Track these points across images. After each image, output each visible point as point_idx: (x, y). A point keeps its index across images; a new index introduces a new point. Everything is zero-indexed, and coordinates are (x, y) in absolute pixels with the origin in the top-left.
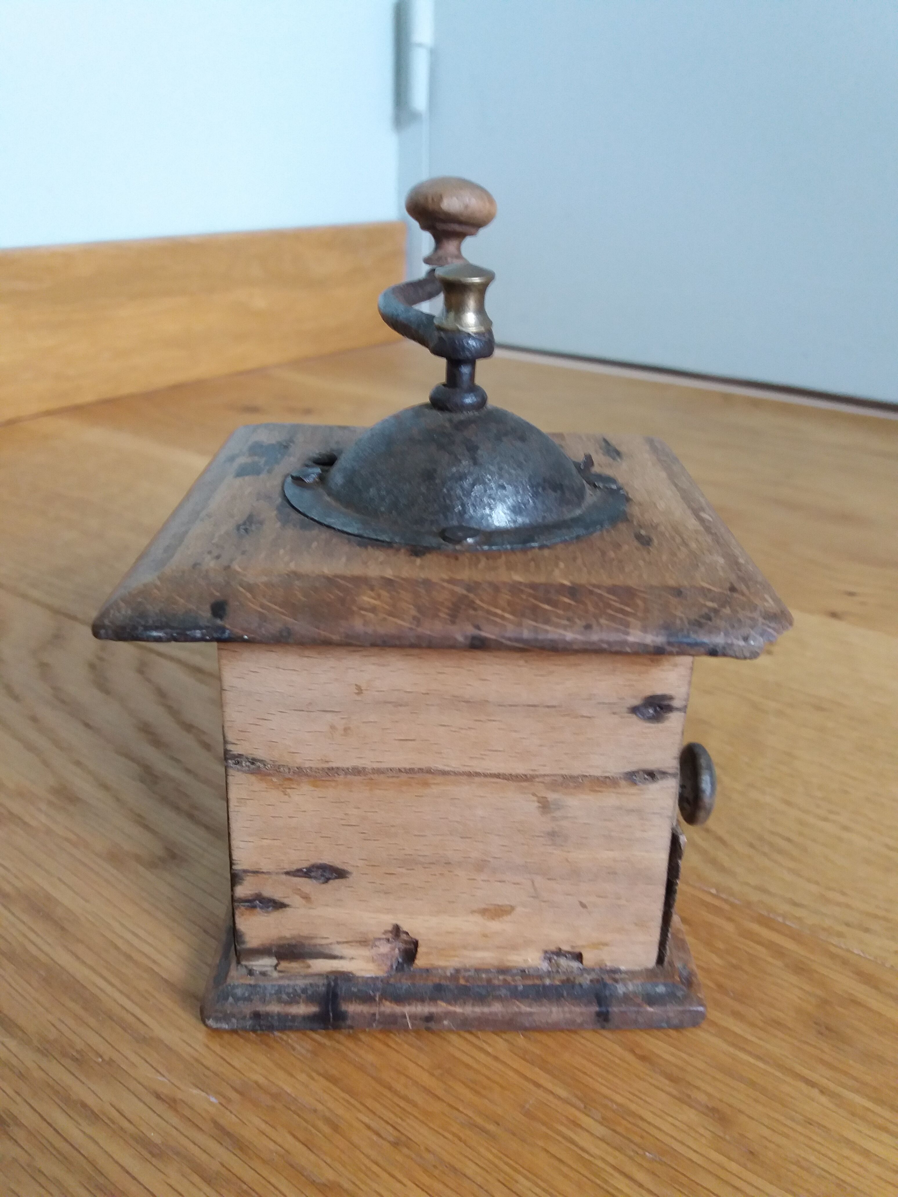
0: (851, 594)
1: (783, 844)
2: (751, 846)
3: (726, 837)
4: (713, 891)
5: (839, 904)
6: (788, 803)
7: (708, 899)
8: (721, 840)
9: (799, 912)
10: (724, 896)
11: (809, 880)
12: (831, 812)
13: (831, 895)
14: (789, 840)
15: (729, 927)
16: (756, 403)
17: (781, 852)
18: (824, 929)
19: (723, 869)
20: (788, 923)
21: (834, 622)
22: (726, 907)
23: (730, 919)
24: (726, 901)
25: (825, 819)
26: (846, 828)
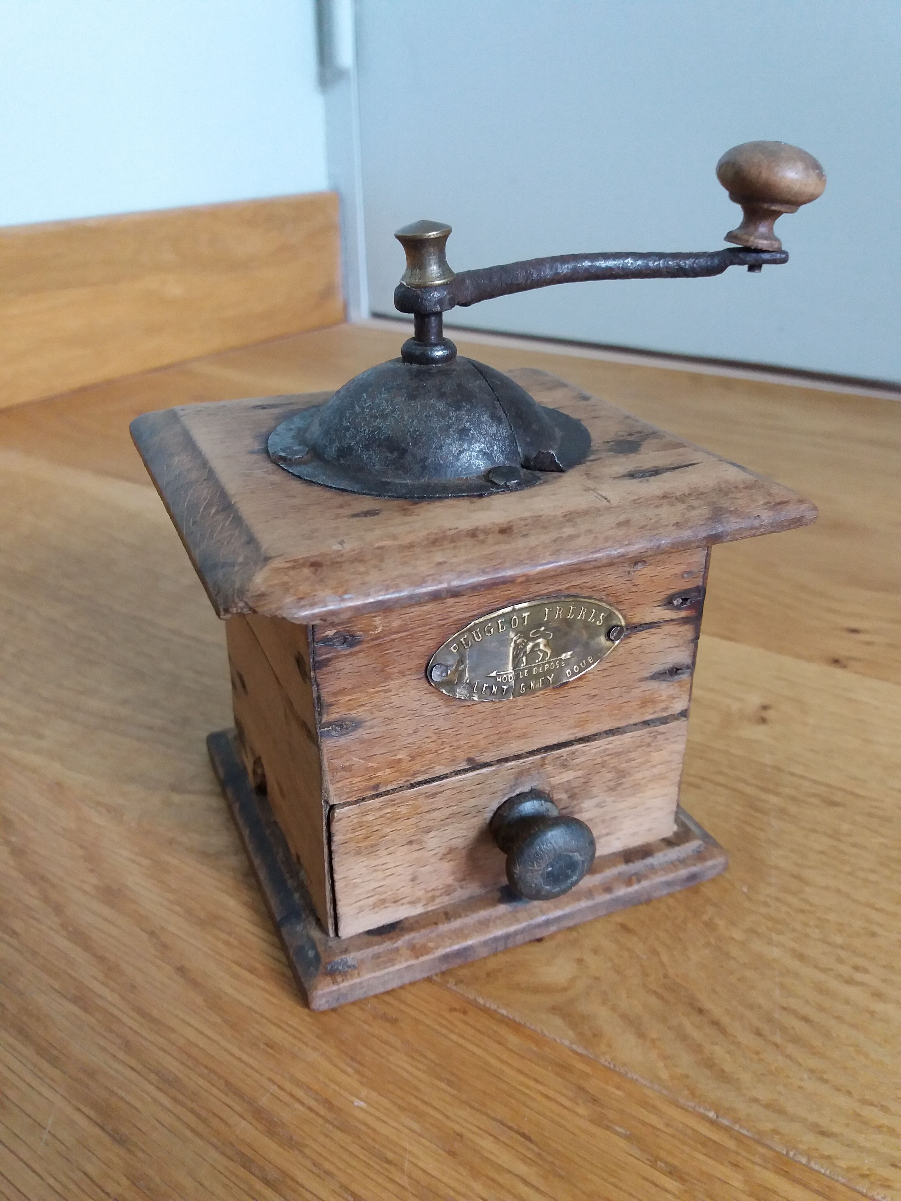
0: (855, 631)
1: (799, 1027)
2: (758, 1033)
3: (725, 1020)
4: (712, 1114)
5: (879, 1128)
6: (801, 957)
7: (705, 1130)
8: (716, 1023)
9: (828, 1147)
10: (725, 1122)
11: (837, 1089)
12: (856, 968)
13: (868, 1112)
14: (806, 1020)
15: (736, 1180)
16: (727, 384)
17: (796, 1040)
18: (864, 1176)
19: (723, 1077)
20: (813, 1165)
21: (838, 672)
22: (731, 1144)
23: (735, 1165)
24: (727, 1130)
25: (850, 982)
26: (878, 995)
